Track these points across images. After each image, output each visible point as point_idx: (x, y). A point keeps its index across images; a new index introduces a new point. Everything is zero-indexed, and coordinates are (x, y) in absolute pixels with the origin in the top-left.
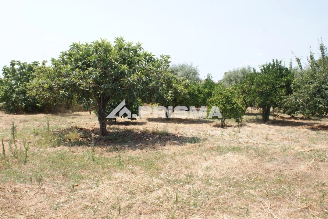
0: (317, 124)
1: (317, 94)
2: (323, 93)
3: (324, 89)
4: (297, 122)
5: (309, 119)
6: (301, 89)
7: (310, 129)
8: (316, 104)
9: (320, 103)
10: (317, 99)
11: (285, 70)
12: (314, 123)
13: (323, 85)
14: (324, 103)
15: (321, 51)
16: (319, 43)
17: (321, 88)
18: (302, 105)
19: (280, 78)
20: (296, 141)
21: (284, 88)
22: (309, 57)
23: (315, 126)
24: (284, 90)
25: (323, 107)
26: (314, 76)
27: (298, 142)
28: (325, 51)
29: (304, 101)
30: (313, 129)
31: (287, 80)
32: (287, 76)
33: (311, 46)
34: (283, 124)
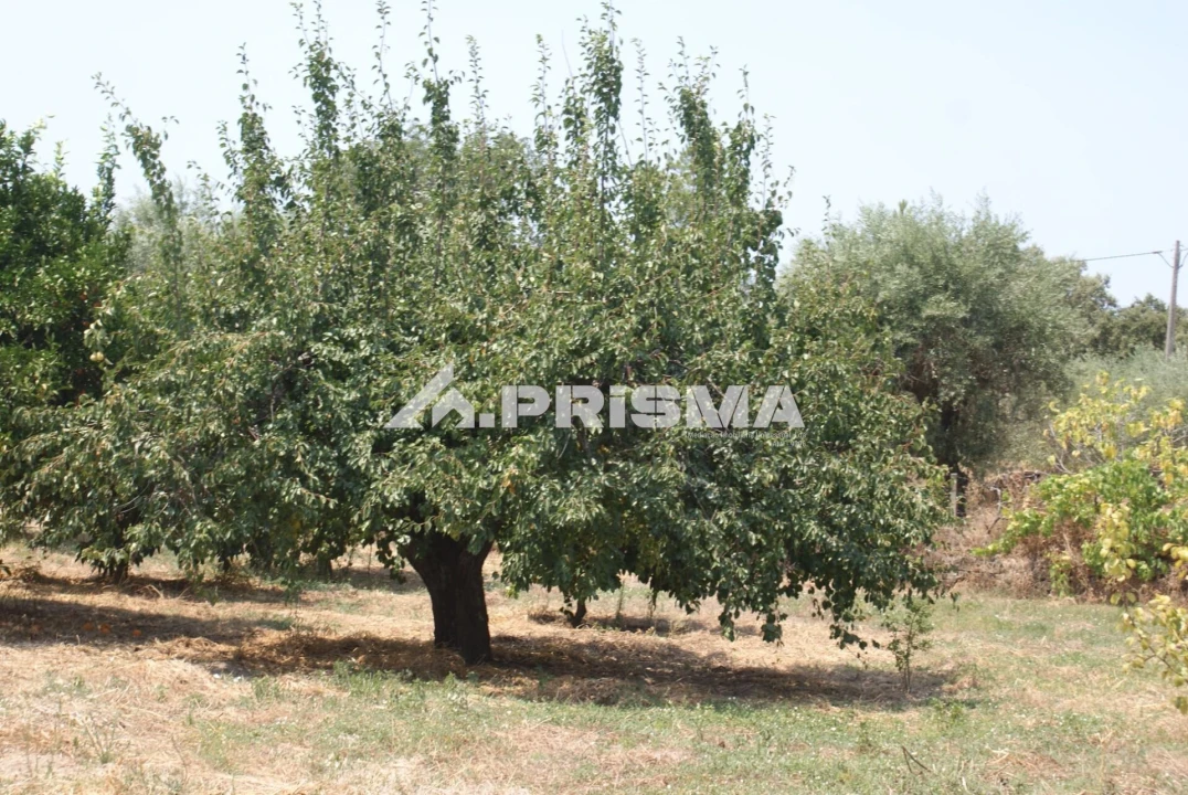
0: (280, 626)
1: (280, 407)
2: (316, 403)
3: (325, 374)
4: (141, 616)
5: (229, 588)
6: (162, 364)
7: (222, 666)
8: (261, 479)
9: (290, 469)
10: (268, 440)
11: (63, 212)
12: (261, 623)
13: (319, 339)
14: (320, 472)
15: (316, 98)
16: (300, 35)
17: (306, 362)
18: (170, 481)
19: (17, 265)
20: (92, 751)
21: (47, 347)
22: (235, 132)
23: (260, 639)
24: (43, 362)
25: (310, 498)
26: (260, 275)
27: (105, 760)
28: (339, 100)
29: (179, 451)
30: (240, 665)
31: (71, 284)
32: (75, 259)
33: (248, 52)
34: (28, 625)
